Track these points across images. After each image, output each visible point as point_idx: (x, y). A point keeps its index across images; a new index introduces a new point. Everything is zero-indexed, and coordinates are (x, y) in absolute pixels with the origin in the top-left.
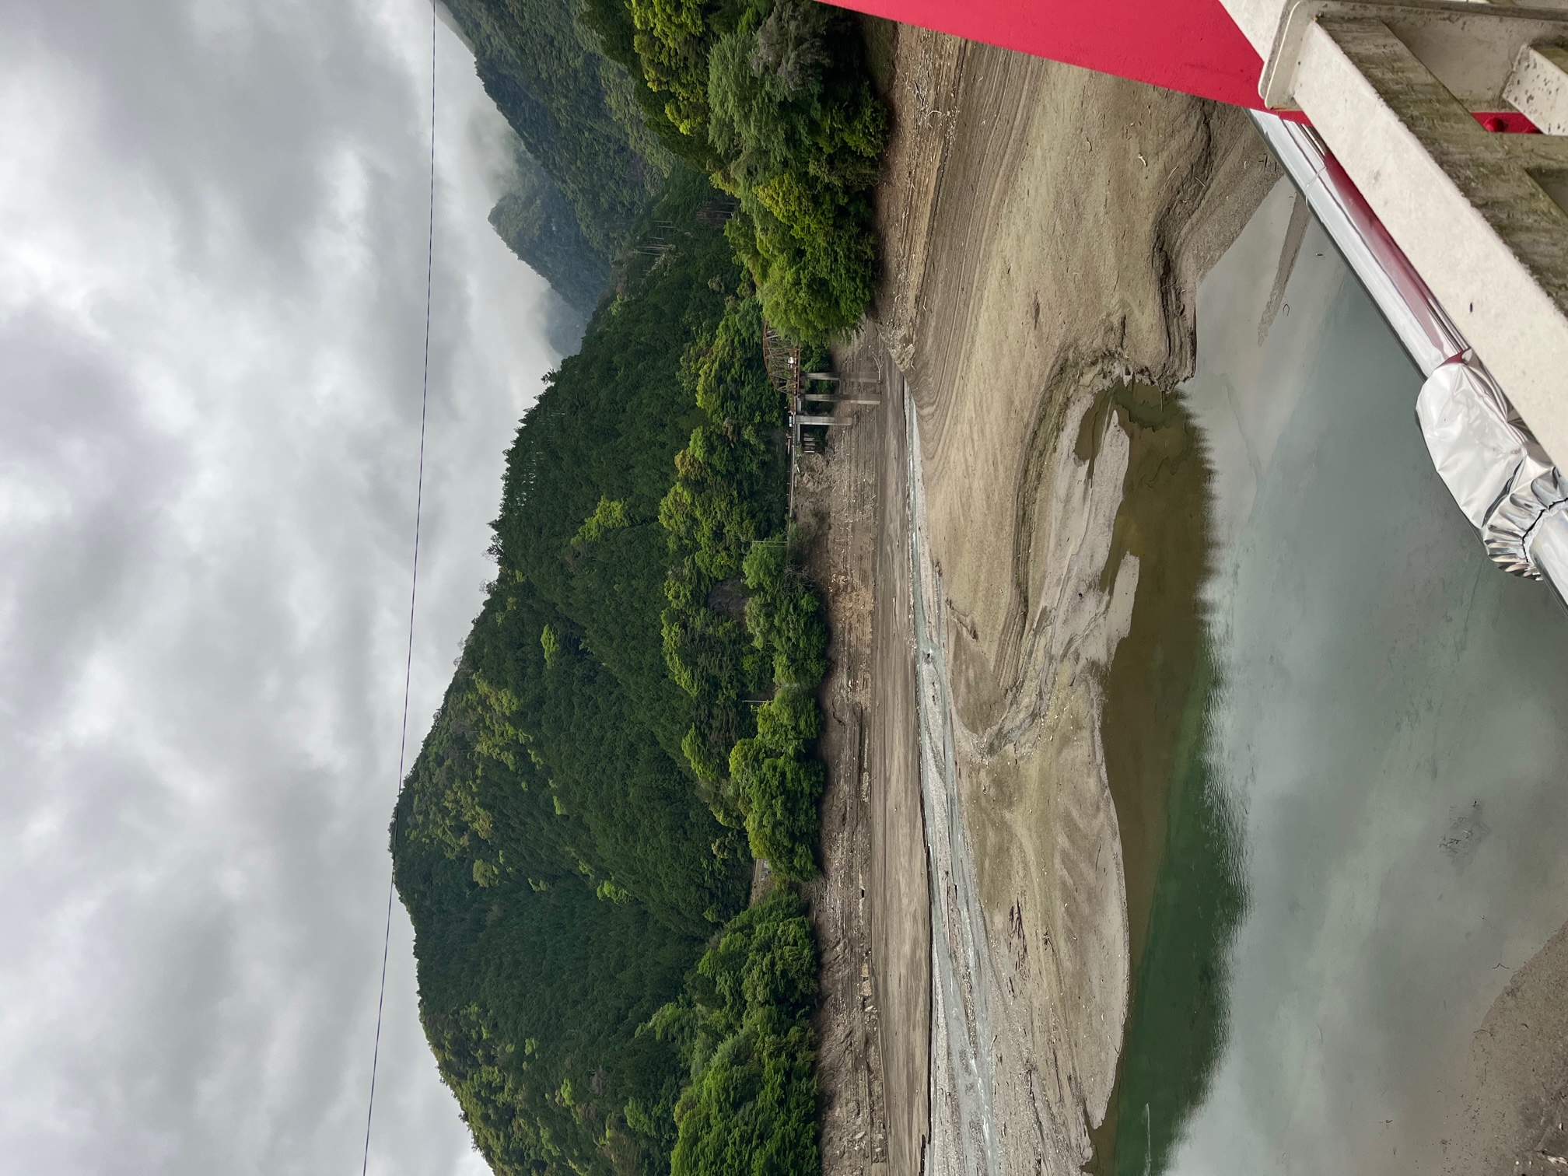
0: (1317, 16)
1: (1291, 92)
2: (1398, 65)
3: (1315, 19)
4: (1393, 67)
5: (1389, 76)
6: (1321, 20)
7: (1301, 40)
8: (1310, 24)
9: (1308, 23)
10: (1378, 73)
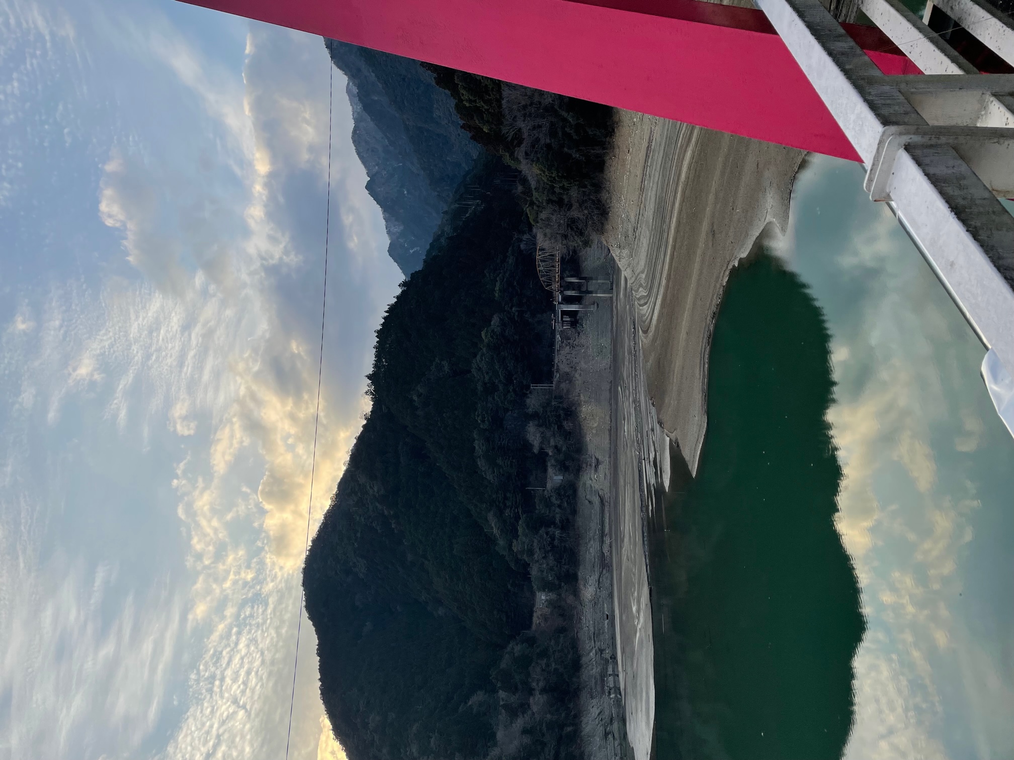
0: (905, 145)
1: (888, 191)
2: (962, 182)
3: (903, 147)
4: (960, 184)
5: (957, 192)
6: (908, 148)
7: (894, 160)
8: (900, 150)
10: (950, 190)
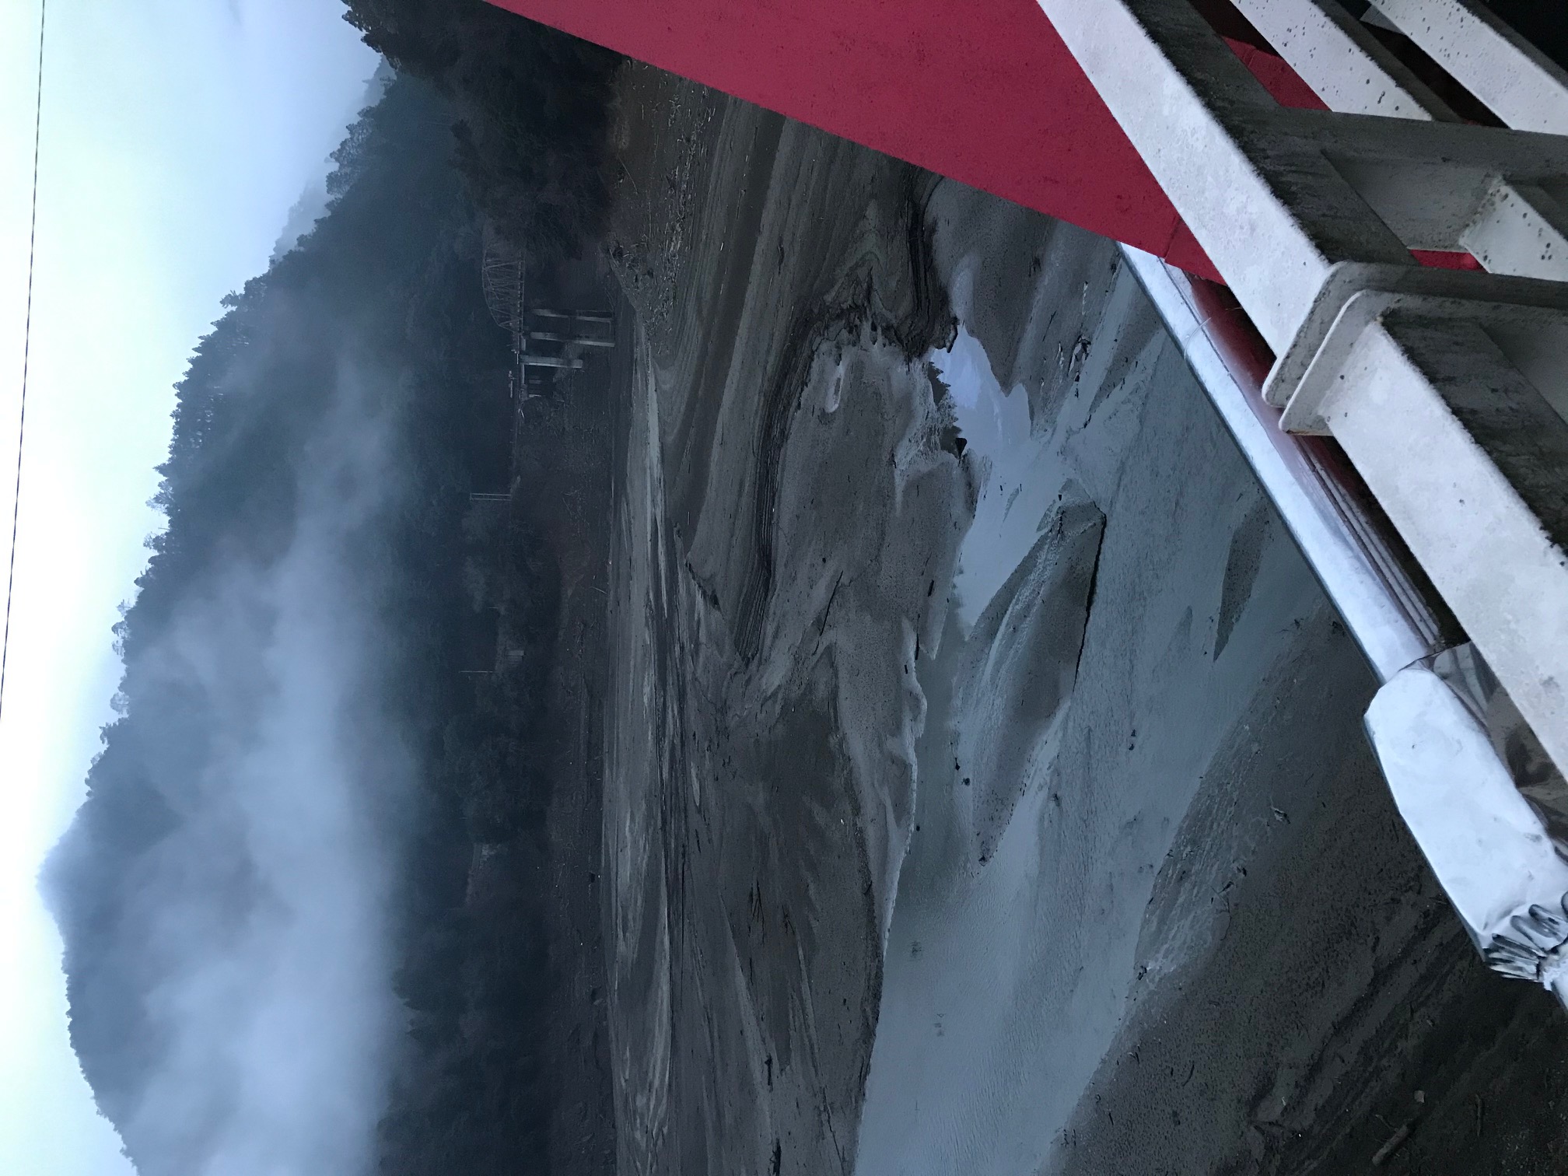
0: (1382, 315)
1: (1321, 412)
3: (1380, 319)
6: (1393, 324)
7: (1352, 344)
8: (1371, 325)
9: (1367, 323)
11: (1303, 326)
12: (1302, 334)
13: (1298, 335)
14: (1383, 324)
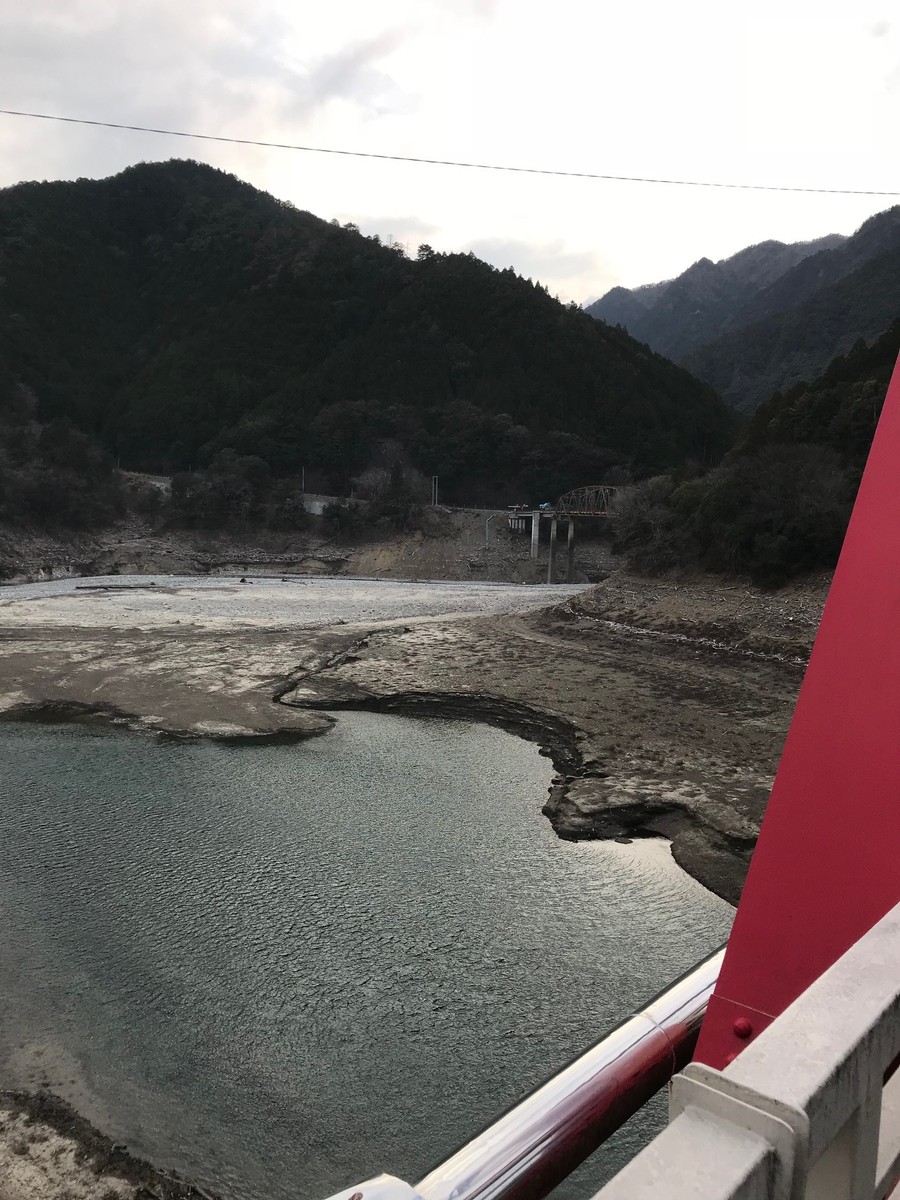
0: (776, 1151)
1: (688, 1108)
3: (772, 1149)
6: (771, 1160)
7: (749, 1129)
8: (767, 1143)
9: (767, 1139)
11: (753, 1091)
12: (747, 1092)
13: (746, 1089)
14: (769, 1152)
